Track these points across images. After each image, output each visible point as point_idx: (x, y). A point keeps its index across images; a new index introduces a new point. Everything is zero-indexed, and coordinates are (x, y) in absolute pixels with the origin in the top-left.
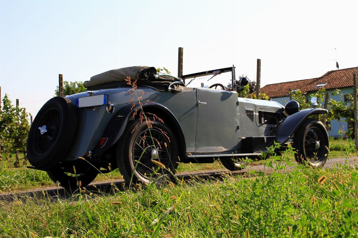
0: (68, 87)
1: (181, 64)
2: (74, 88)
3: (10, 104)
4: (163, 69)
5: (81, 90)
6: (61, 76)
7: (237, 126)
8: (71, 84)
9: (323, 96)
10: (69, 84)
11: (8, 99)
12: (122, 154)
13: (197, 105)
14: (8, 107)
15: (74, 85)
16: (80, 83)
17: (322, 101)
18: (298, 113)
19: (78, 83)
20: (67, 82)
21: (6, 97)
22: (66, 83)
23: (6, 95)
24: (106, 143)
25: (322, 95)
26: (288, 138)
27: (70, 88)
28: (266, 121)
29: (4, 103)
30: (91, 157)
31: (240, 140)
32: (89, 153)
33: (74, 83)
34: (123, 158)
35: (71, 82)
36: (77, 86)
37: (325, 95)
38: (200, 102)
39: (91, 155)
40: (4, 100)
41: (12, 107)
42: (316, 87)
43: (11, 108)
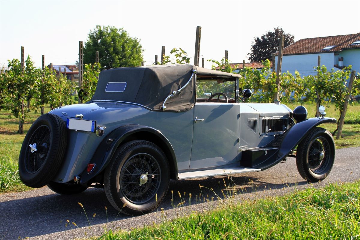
0: (101, 31)
1: (199, 43)
2: (107, 32)
3: (33, 65)
4: (179, 49)
5: (113, 35)
6: (81, 43)
7: (237, 139)
8: (104, 28)
9: (349, 74)
10: (102, 28)
11: (31, 61)
12: (109, 181)
13: (194, 121)
14: (31, 68)
15: (107, 30)
16: (113, 27)
17: (347, 79)
18: (305, 121)
19: (111, 27)
20: (100, 26)
21: (29, 58)
22: (98, 27)
23: (28, 56)
24: (93, 169)
25: (348, 72)
26: (289, 151)
27: (103, 32)
28: (270, 129)
29: (27, 64)
30: (78, 182)
31: (240, 152)
32: (76, 177)
33: (107, 27)
34: (109, 185)
35: (104, 26)
36: (109, 31)
37: (351, 73)
38: (197, 119)
39: (78, 180)
40: (27, 61)
41: (35, 68)
42: (353, 44)
43: (33, 69)
